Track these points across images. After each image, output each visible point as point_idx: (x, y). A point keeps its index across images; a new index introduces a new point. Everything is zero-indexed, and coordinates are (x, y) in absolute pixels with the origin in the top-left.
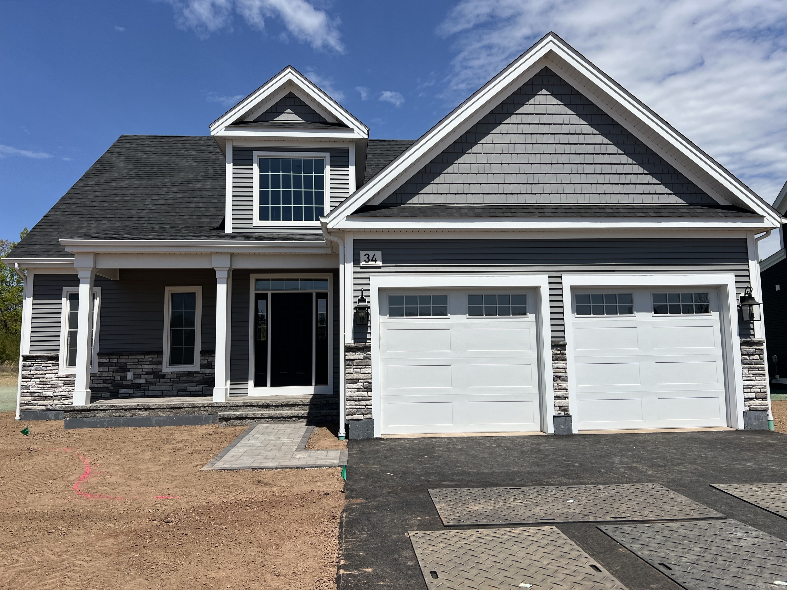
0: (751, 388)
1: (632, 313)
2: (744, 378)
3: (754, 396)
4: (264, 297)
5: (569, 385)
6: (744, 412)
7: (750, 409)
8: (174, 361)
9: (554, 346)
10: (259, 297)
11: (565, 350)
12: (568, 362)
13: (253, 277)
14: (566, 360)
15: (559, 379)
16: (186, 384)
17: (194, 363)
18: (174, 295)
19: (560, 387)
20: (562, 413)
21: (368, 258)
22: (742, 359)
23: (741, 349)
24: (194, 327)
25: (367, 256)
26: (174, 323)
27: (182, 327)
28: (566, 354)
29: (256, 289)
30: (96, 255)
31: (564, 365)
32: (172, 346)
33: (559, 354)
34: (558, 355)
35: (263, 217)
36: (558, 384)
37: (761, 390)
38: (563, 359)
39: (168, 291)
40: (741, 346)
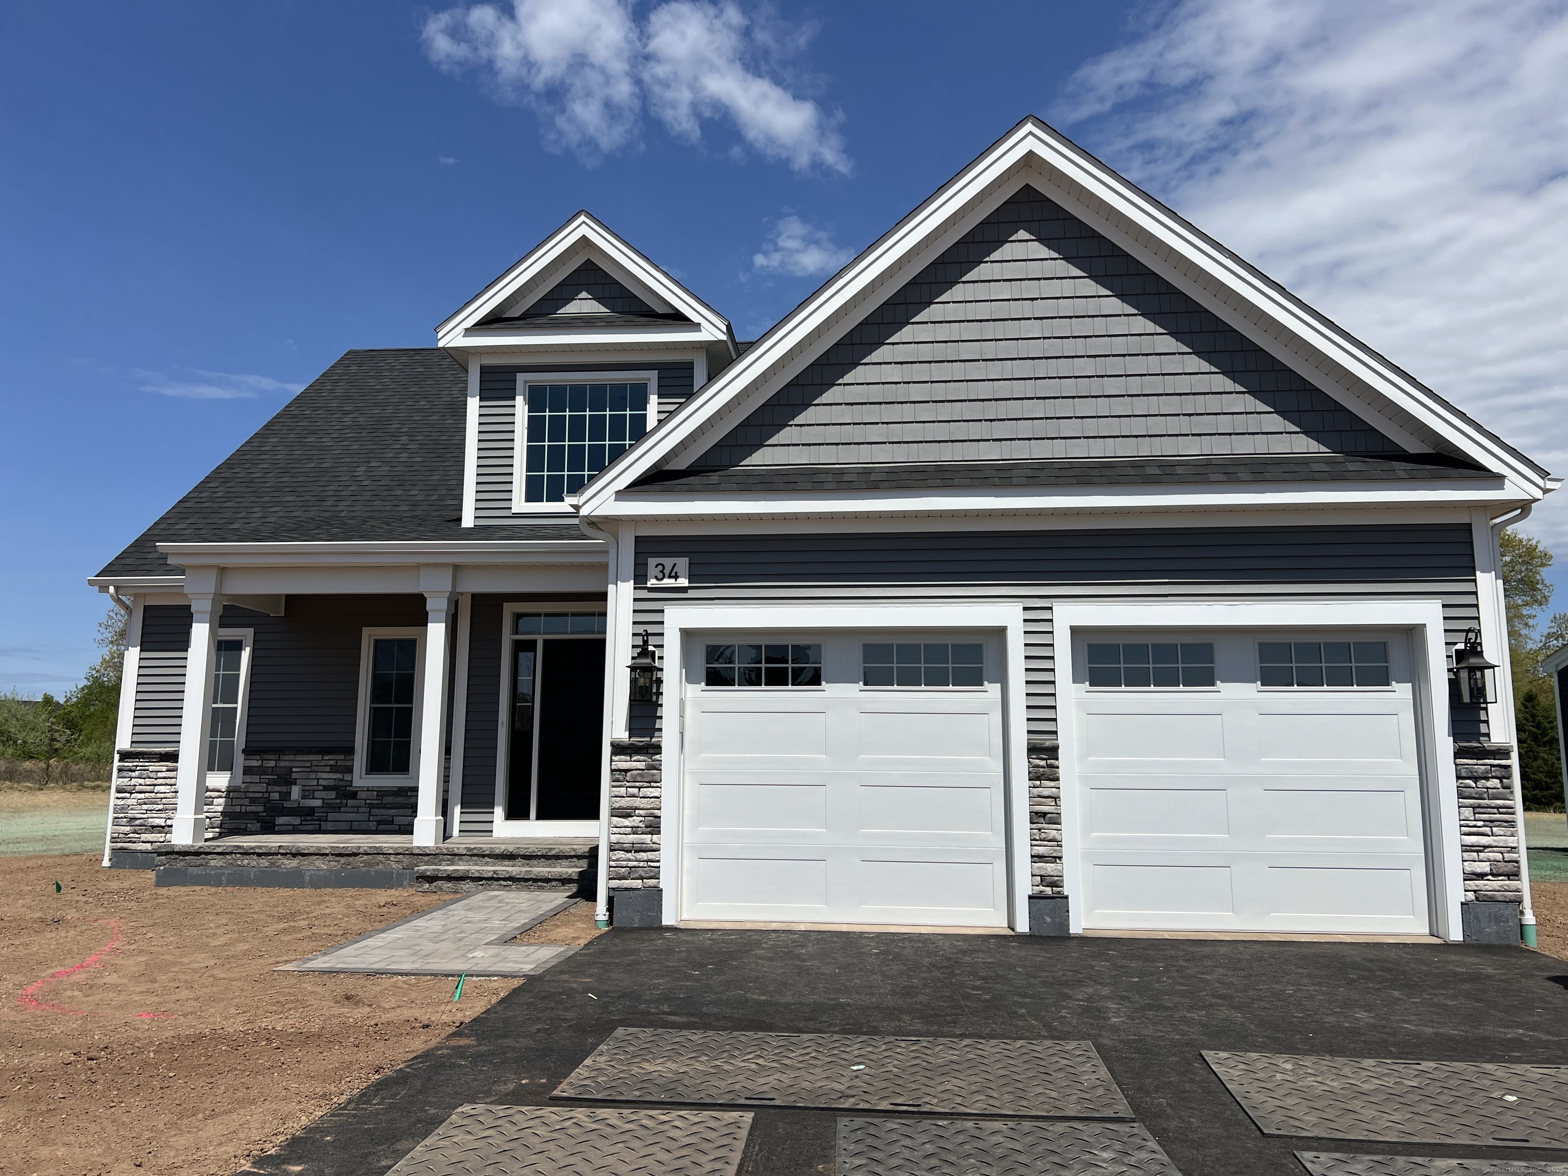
0: (1481, 851)
1: (1213, 685)
2: (1462, 828)
3: (1487, 870)
4: (530, 646)
5: (1063, 832)
6: (1462, 904)
7: (1477, 899)
8: (376, 765)
9: (1033, 750)
10: (522, 647)
11: (1057, 759)
12: (1062, 783)
13: (509, 609)
14: (1058, 779)
15: (1042, 820)
16: (394, 811)
17: (408, 770)
18: (377, 643)
19: (1043, 836)
20: (1048, 891)
21: (662, 571)
22: (1458, 787)
23: (1456, 765)
24: (411, 702)
25: (660, 568)
26: (375, 698)
27: (390, 703)
28: (1058, 767)
29: (516, 631)
30: (222, 570)
31: (1053, 789)
32: (374, 736)
33: (1043, 767)
34: (1041, 770)
35: (533, 495)
36: (1039, 830)
37: (1503, 858)
38: (1051, 777)
39: (369, 636)
40: (1455, 758)
